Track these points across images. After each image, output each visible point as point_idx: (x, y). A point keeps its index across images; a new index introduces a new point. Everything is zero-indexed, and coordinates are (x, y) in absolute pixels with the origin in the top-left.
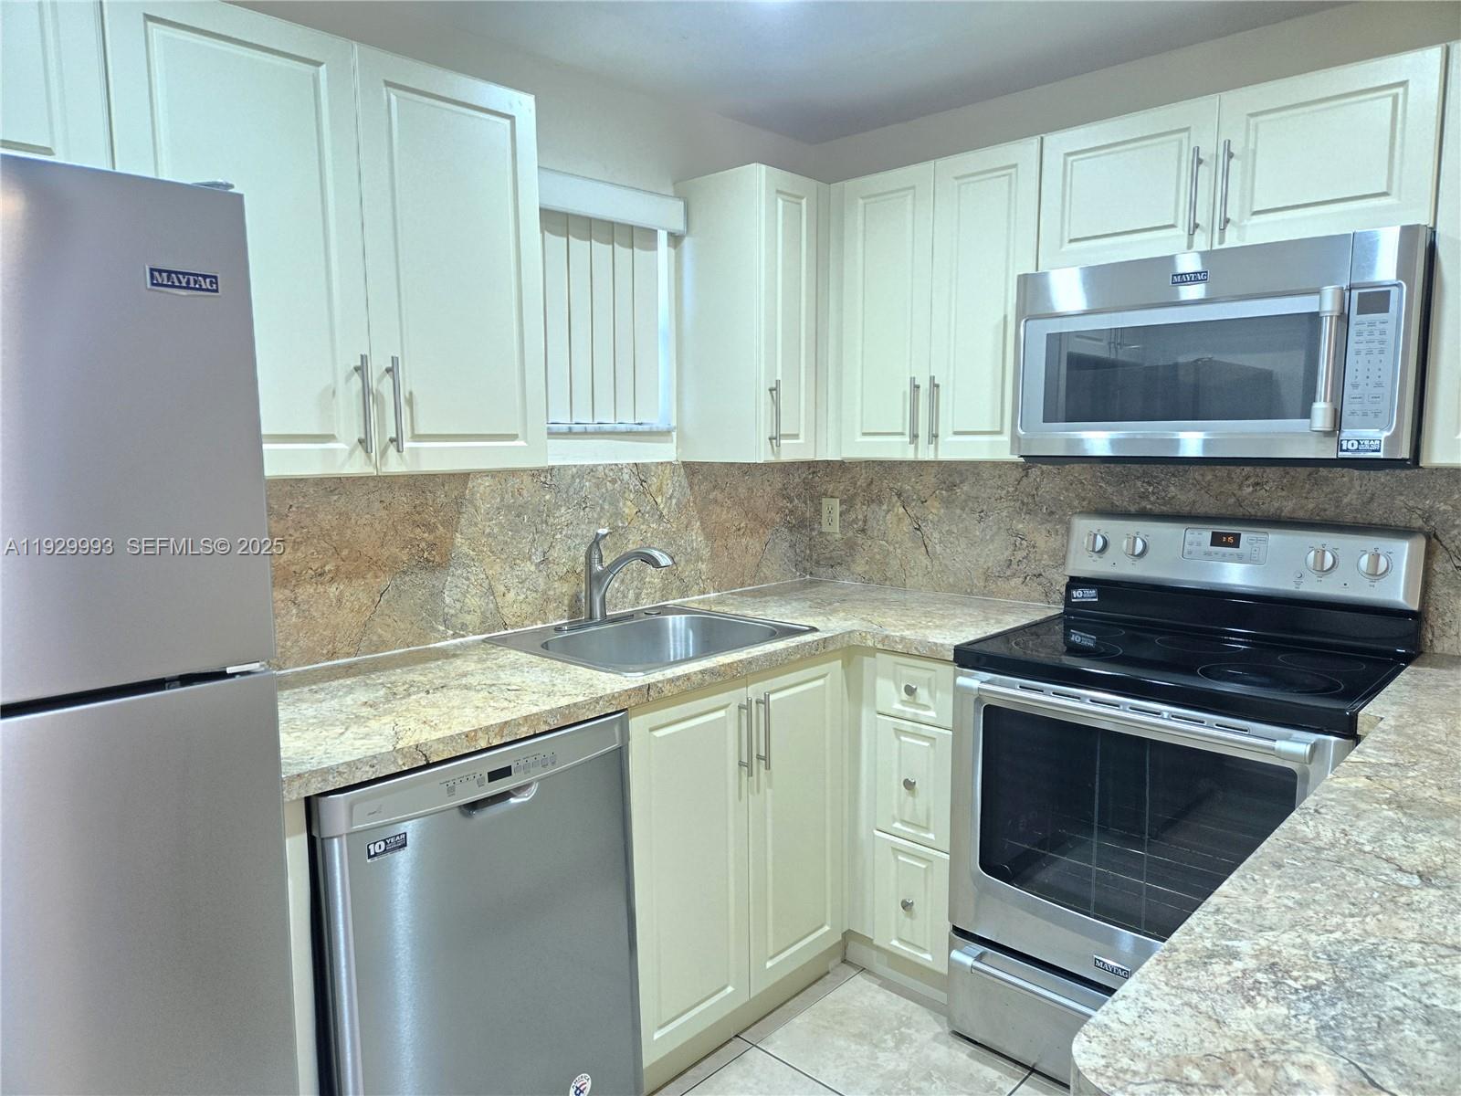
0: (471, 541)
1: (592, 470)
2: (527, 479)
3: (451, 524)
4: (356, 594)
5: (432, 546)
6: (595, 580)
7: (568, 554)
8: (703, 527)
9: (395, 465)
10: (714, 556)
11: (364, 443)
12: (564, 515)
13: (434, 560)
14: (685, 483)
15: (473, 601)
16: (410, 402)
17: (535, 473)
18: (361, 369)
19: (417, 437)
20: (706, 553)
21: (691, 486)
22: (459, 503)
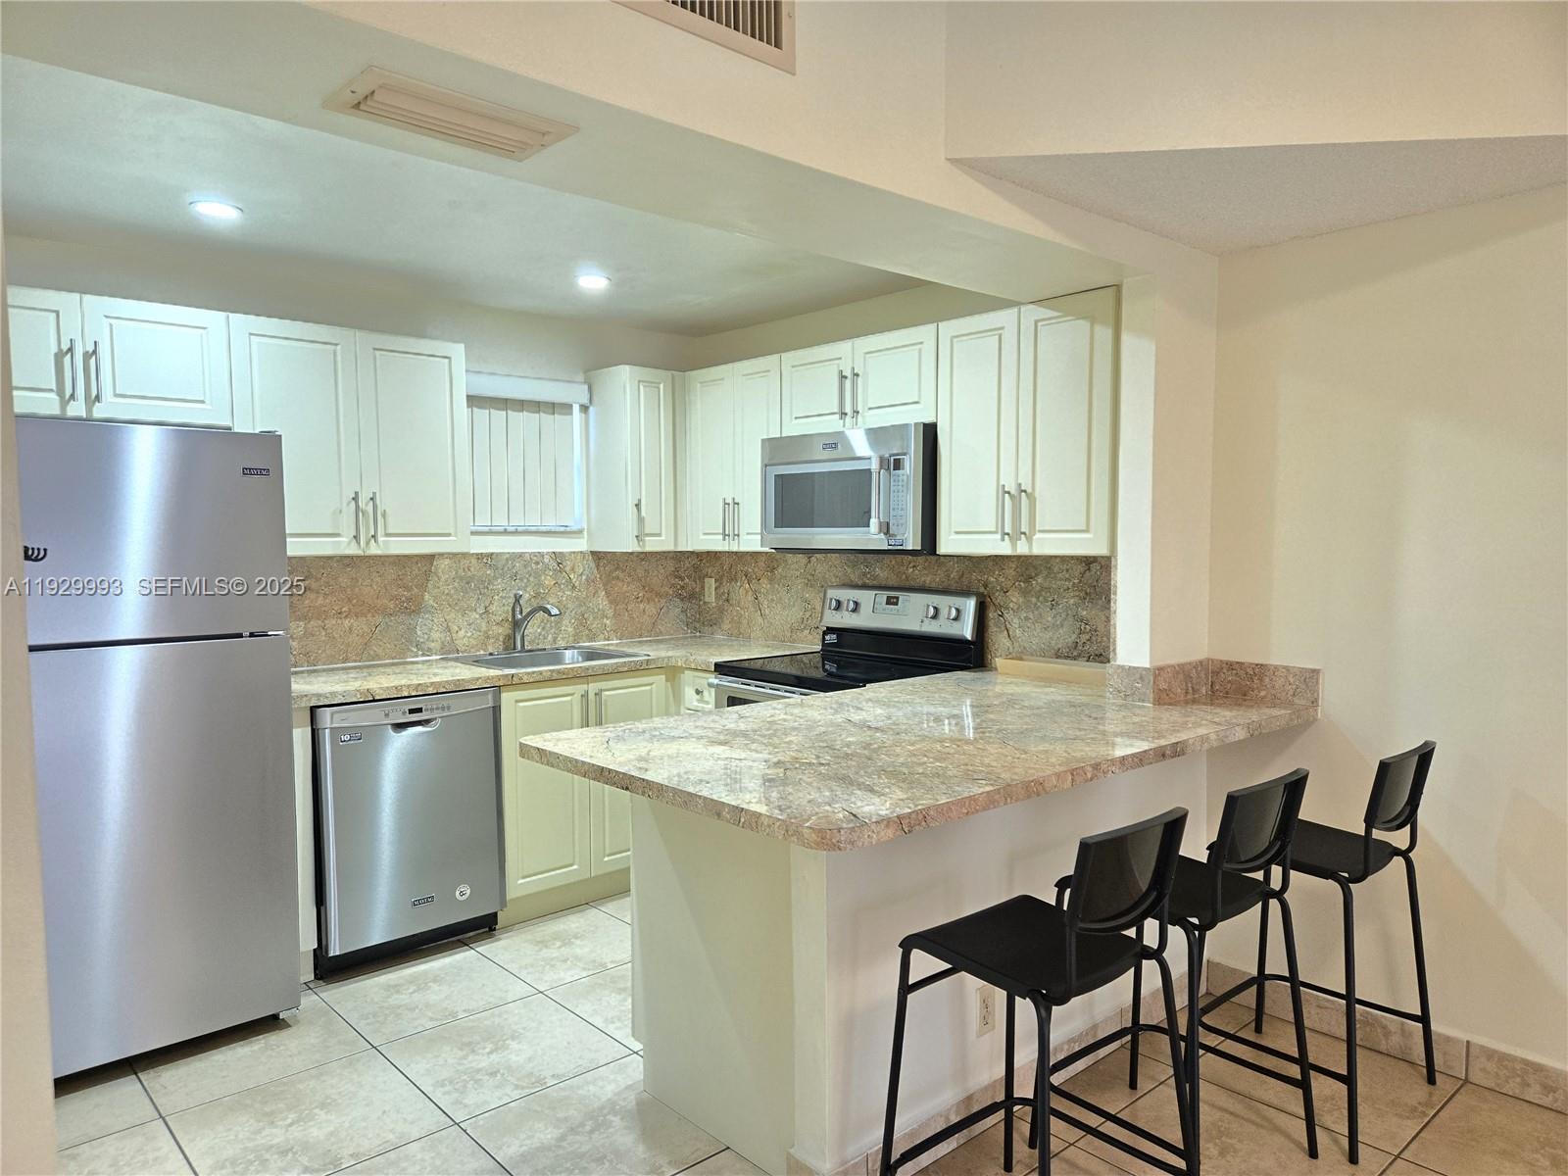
0: (435, 598)
1: (521, 555)
2: (474, 561)
3: (423, 587)
4: (360, 625)
5: (409, 600)
6: (516, 625)
7: (501, 609)
8: (608, 594)
9: (374, 550)
10: (616, 615)
11: (356, 537)
12: (499, 584)
13: (412, 607)
14: (593, 565)
15: (435, 635)
16: (384, 515)
17: (480, 557)
18: (355, 499)
19: (388, 535)
20: (610, 613)
21: (598, 566)
22: (427, 574)
